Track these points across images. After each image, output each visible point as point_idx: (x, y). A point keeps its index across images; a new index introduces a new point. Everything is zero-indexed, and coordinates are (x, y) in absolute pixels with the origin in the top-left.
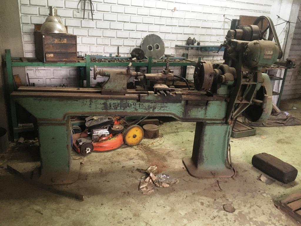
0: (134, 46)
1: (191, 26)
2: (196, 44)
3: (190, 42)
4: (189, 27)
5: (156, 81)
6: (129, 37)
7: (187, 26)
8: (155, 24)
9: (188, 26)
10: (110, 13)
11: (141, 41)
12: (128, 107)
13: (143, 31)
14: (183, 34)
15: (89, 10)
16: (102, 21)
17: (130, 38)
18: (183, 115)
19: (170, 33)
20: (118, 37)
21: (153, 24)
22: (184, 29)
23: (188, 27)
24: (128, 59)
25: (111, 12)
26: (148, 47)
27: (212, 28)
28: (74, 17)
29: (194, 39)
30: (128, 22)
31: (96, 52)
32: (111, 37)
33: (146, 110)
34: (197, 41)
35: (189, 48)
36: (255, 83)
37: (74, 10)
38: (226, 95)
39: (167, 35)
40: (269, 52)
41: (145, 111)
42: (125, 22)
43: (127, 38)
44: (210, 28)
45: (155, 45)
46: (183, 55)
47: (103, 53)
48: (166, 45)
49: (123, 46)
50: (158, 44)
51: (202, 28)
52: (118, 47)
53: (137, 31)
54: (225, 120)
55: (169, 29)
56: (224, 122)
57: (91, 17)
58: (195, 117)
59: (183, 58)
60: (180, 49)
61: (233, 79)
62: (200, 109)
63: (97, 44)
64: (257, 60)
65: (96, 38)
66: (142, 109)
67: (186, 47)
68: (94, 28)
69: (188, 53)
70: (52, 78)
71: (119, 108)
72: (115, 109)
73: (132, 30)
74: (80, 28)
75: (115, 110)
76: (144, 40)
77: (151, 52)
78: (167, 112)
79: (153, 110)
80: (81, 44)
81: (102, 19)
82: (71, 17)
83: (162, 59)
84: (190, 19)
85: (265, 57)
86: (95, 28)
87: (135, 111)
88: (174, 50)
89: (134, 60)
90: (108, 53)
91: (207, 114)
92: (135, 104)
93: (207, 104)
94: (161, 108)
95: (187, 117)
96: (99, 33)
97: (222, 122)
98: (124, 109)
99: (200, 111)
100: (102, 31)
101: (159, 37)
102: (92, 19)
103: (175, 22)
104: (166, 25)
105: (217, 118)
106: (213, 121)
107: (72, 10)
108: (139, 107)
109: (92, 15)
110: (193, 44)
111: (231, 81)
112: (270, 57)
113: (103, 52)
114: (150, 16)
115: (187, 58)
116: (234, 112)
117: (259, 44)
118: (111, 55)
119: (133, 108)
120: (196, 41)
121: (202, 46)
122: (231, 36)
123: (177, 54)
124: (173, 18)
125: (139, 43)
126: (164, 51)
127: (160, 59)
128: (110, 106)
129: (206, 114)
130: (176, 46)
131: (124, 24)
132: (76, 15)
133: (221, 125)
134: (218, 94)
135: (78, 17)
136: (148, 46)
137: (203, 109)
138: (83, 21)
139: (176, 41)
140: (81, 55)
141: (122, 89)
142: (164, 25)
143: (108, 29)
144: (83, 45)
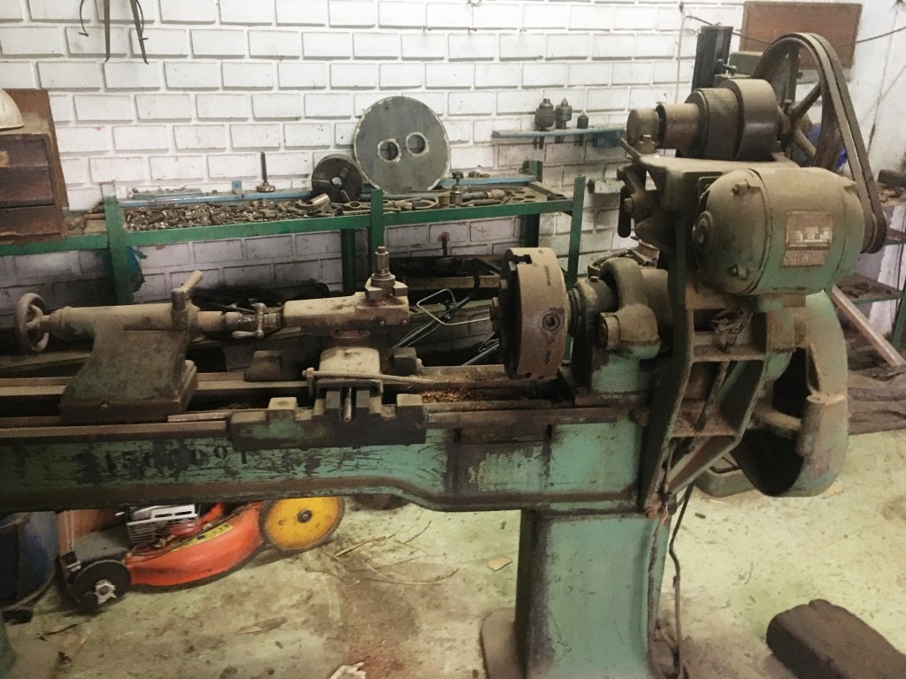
0: (328, 147)
1: (549, 56)
2: (572, 124)
3: (549, 117)
4: (544, 61)
5: (332, 334)
6: (303, 116)
7: (535, 59)
8: (404, 59)
9: (540, 58)
10: (217, 26)
11: (353, 127)
12: (193, 467)
13: (357, 88)
14: (519, 88)
15: (130, 22)
16: (189, 59)
17: (307, 118)
18: (445, 483)
19: (468, 88)
20: (258, 116)
21: (395, 58)
22: (522, 70)
23: (539, 61)
24: (300, 203)
25: (222, 23)
26: (379, 146)
27: (637, 58)
28: (72, 51)
29: (562, 105)
30: (296, 58)
31: (176, 180)
32: (231, 119)
33: (274, 474)
34: (579, 111)
35: (546, 140)
36: (757, 357)
37: (67, 25)
38: (632, 393)
39: (457, 96)
40: (812, 231)
41: (272, 478)
42: (282, 58)
43: (297, 119)
44: (629, 58)
45: (408, 138)
46: (526, 167)
47: (206, 181)
48: (452, 133)
49: (282, 151)
50: (421, 135)
51: (595, 59)
52: (263, 156)
53: (333, 88)
54: (635, 498)
55: (462, 75)
56: (633, 503)
57: (138, 51)
58: (499, 488)
59: (522, 178)
60: (513, 145)
61: (656, 337)
62: (517, 456)
63: (178, 150)
64: (748, 272)
65: (170, 126)
66: (259, 469)
67: (536, 137)
68: (157, 89)
69: (542, 160)
70: (14, 284)
71: (150, 472)
72: (134, 476)
73: (314, 88)
74: (102, 92)
75: (136, 482)
76: (363, 123)
77: (394, 164)
78: (371, 473)
79: (309, 470)
80: (111, 154)
81: (189, 52)
82: (59, 55)
83: (439, 188)
84: (544, 28)
85: (792, 258)
86: (163, 91)
87: (229, 479)
88: (490, 149)
89: (320, 205)
90: (224, 179)
91: (551, 472)
92: (220, 450)
93: (549, 436)
94: (343, 460)
95: (464, 493)
96: (181, 106)
97: (621, 505)
98: (176, 475)
99: (519, 466)
100: (193, 99)
101: (425, 107)
102: (144, 56)
103: (484, 45)
104: (451, 60)
105: (600, 488)
106: (584, 505)
107: (62, 26)
108: (244, 461)
109: (141, 40)
110: (561, 125)
111: (649, 343)
112: (817, 258)
113: (206, 177)
114: (381, 27)
115: (540, 180)
116: (672, 466)
117: (757, 196)
118: (237, 184)
119: (218, 466)
120: (570, 112)
121: (596, 129)
122: (641, 138)
123: (502, 162)
124: (475, 30)
125: (347, 131)
126: (444, 158)
127: (430, 192)
128: (112, 466)
129: (547, 474)
130: (495, 135)
131: (278, 65)
132: (77, 45)
133: (620, 515)
134: (597, 393)
135: (86, 52)
136: (381, 143)
137: (535, 455)
138: (111, 66)
139: (494, 116)
140: (112, 195)
141: (155, 394)
142: (442, 59)
143: (217, 89)
144: (119, 155)
